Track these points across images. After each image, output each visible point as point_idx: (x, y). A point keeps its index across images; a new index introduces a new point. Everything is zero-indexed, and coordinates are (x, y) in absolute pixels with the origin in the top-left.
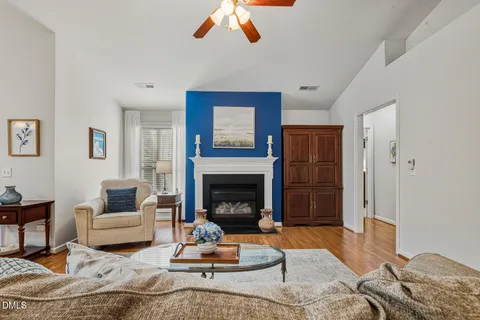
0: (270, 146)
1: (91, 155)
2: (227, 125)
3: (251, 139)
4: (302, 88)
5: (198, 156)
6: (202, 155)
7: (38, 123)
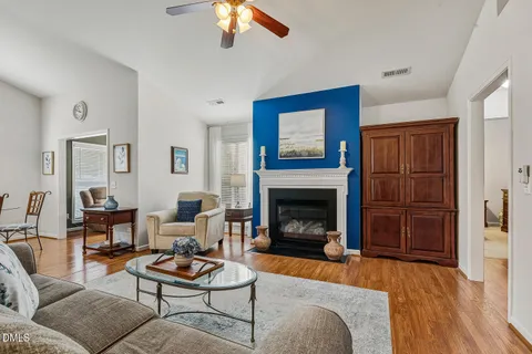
0: (342, 154)
1: (173, 171)
2: (292, 133)
3: (321, 147)
4: (386, 74)
5: (262, 169)
6: (267, 168)
7: (129, 145)
